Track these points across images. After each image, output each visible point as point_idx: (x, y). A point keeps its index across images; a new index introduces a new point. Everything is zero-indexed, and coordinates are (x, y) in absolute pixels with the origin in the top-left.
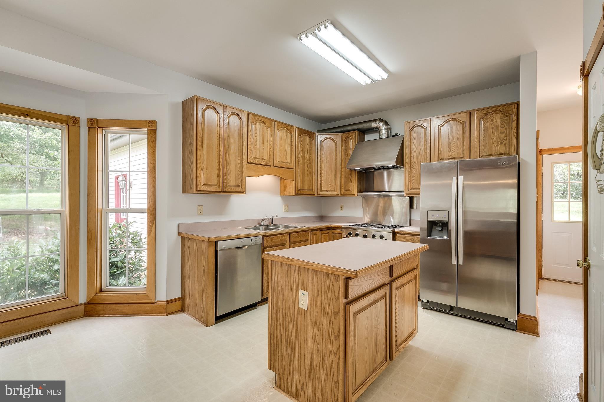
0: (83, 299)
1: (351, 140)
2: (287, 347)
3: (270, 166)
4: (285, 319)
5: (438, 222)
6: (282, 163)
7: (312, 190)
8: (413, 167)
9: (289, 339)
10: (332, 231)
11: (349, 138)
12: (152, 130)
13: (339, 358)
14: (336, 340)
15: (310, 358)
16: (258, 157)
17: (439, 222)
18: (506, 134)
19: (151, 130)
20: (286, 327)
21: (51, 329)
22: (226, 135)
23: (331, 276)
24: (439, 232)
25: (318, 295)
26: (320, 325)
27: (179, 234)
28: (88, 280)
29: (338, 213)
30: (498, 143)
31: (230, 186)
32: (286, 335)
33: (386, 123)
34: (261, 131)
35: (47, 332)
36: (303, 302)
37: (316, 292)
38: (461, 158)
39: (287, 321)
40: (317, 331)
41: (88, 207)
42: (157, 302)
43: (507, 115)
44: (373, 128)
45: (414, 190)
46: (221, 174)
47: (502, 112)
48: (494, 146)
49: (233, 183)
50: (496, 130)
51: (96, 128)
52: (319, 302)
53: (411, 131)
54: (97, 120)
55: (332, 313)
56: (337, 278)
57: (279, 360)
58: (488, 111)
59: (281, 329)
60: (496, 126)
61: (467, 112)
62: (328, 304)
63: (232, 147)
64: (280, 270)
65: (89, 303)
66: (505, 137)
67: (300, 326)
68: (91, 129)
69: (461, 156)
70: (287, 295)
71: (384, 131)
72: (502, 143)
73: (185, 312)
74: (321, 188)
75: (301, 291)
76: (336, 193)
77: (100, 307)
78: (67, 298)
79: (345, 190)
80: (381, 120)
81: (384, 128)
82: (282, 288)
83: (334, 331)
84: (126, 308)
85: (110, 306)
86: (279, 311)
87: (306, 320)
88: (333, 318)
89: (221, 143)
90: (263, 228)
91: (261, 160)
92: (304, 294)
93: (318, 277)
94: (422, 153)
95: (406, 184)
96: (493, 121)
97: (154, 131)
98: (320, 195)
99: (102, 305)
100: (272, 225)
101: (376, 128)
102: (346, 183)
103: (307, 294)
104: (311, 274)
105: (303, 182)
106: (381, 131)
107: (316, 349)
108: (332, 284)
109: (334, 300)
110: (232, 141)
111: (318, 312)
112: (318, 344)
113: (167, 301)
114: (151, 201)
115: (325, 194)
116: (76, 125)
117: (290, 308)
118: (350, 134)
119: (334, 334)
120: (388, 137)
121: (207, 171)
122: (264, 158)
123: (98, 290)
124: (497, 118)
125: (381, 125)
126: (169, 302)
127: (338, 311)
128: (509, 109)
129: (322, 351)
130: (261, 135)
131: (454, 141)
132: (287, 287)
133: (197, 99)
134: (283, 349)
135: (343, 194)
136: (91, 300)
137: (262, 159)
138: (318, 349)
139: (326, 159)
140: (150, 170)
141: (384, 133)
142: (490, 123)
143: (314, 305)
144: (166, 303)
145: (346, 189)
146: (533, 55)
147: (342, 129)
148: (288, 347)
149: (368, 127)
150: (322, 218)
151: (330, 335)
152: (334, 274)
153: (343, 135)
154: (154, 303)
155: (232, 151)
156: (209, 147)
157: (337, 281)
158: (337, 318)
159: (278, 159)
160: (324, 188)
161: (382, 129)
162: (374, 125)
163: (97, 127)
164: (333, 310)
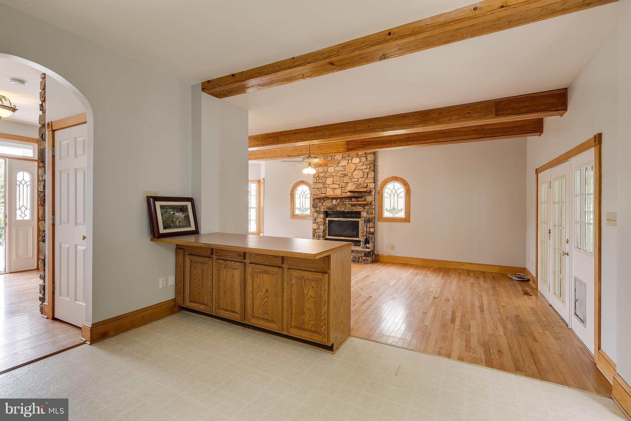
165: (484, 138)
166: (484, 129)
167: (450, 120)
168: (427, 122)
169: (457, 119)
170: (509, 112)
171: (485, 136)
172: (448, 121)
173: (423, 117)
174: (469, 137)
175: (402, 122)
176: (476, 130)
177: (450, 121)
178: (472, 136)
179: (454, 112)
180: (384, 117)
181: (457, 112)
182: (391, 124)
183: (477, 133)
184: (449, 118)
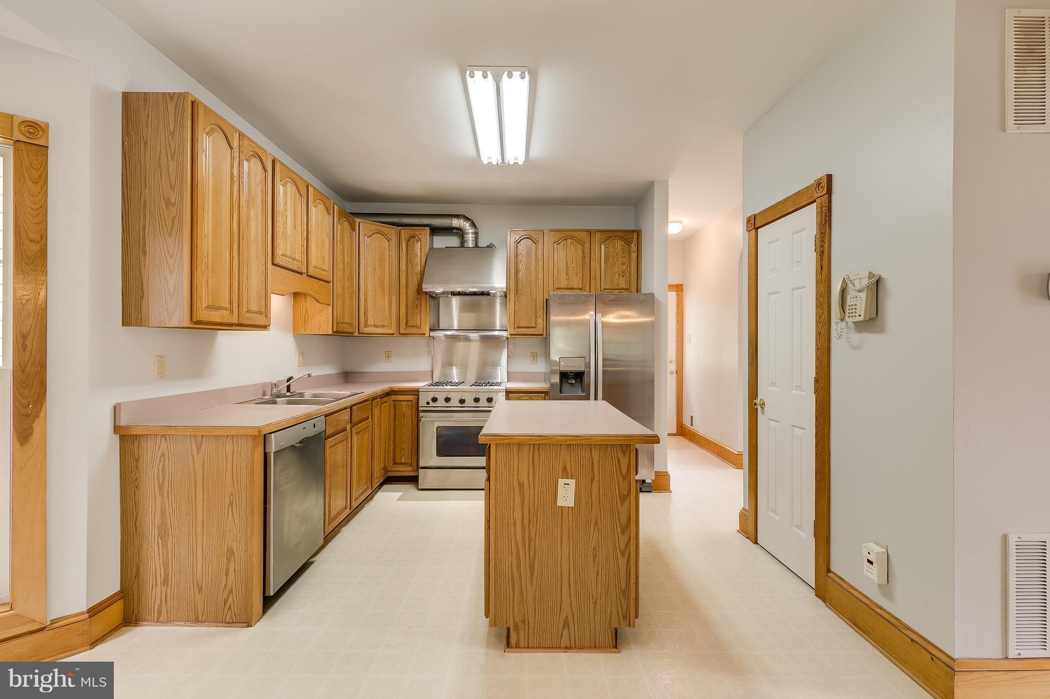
1: (418, 241)
2: (532, 574)
3: (301, 274)
4: (527, 532)
5: (570, 373)
6: (318, 270)
7: (352, 324)
8: (520, 295)
9: (537, 561)
10: (394, 397)
11: (414, 237)
12: (30, 147)
13: (629, 556)
14: (624, 533)
15: (579, 573)
16: (288, 254)
17: (572, 373)
18: (627, 265)
19: (26, 146)
20: (529, 545)
22: (244, 199)
23: (615, 449)
24: (570, 386)
25: (593, 480)
26: (596, 522)
27: (117, 429)
29: (382, 367)
30: (619, 275)
31: (248, 312)
32: (530, 558)
33: (473, 225)
34: (292, 202)
36: (566, 497)
37: (590, 475)
38: (581, 289)
39: (533, 534)
40: (592, 532)
42: (51, 624)
43: (628, 243)
44: (454, 228)
45: (521, 329)
46: (236, 283)
47: (623, 238)
48: (615, 279)
49: (254, 307)
50: (617, 260)
52: (595, 489)
53: (518, 243)
55: (618, 498)
56: (624, 450)
57: (516, 602)
58: (609, 234)
59: (519, 552)
60: (617, 254)
61: (587, 231)
62: (611, 488)
63: (253, 226)
64: (516, 457)
66: (626, 268)
67: (559, 533)
69: (581, 287)
70: (532, 494)
71: (470, 236)
72: (623, 276)
73: (143, 623)
74: (366, 321)
75: (561, 482)
76: (391, 331)
79: (407, 325)
80: (467, 219)
81: (470, 231)
82: (521, 485)
83: (620, 523)
86: (515, 523)
87: (571, 522)
88: (619, 504)
89: (235, 216)
90: (283, 400)
91: (291, 260)
92: (569, 484)
93: (593, 454)
94: (533, 277)
95: (511, 319)
96: (614, 247)
97: (42, 151)
98: (363, 333)
100: (288, 394)
101: (458, 229)
102: (409, 313)
103: (572, 482)
104: (579, 452)
105: (343, 308)
106: (465, 236)
107: (591, 558)
108: (616, 459)
109: (621, 480)
110: (252, 214)
111: (593, 504)
112: (594, 549)
113: (89, 611)
114: (29, 346)
115: (372, 332)
117: (539, 513)
118: (417, 231)
119: (621, 526)
120: (476, 246)
121: (212, 276)
122: (297, 258)
124: (619, 244)
125: (466, 226)
126: (93, 611)
127: (626, 493)
128: (630, 237)
129: (600, 557)
130: (292, 210)
131: (573, 266)
132: (531, 481)
133: (193, 103)
134: (523, 582)
135: (402, 331)
137: (294, 259)
138: (595, 557)
139: (375, 270)
141: (471, 239)
142: (611, 249)
143: (586, 496)
144: (87, 615)
145: (410, 324)
146: (666, 184)
147: (396, 220)
148: (535, 573)
149: (445, 225)
150: (347, 377)
151: (614, 530)
152: (620, 445)
153: (402, 231)
154: (42, 629)
155: (252, 235)
156: (217, 222)
157: (624, 454)
158: (626, 503)
159: (313, 262)
160: (371, 322)
161: (468, 233)
162: (455, 223)
164: (619, 494)
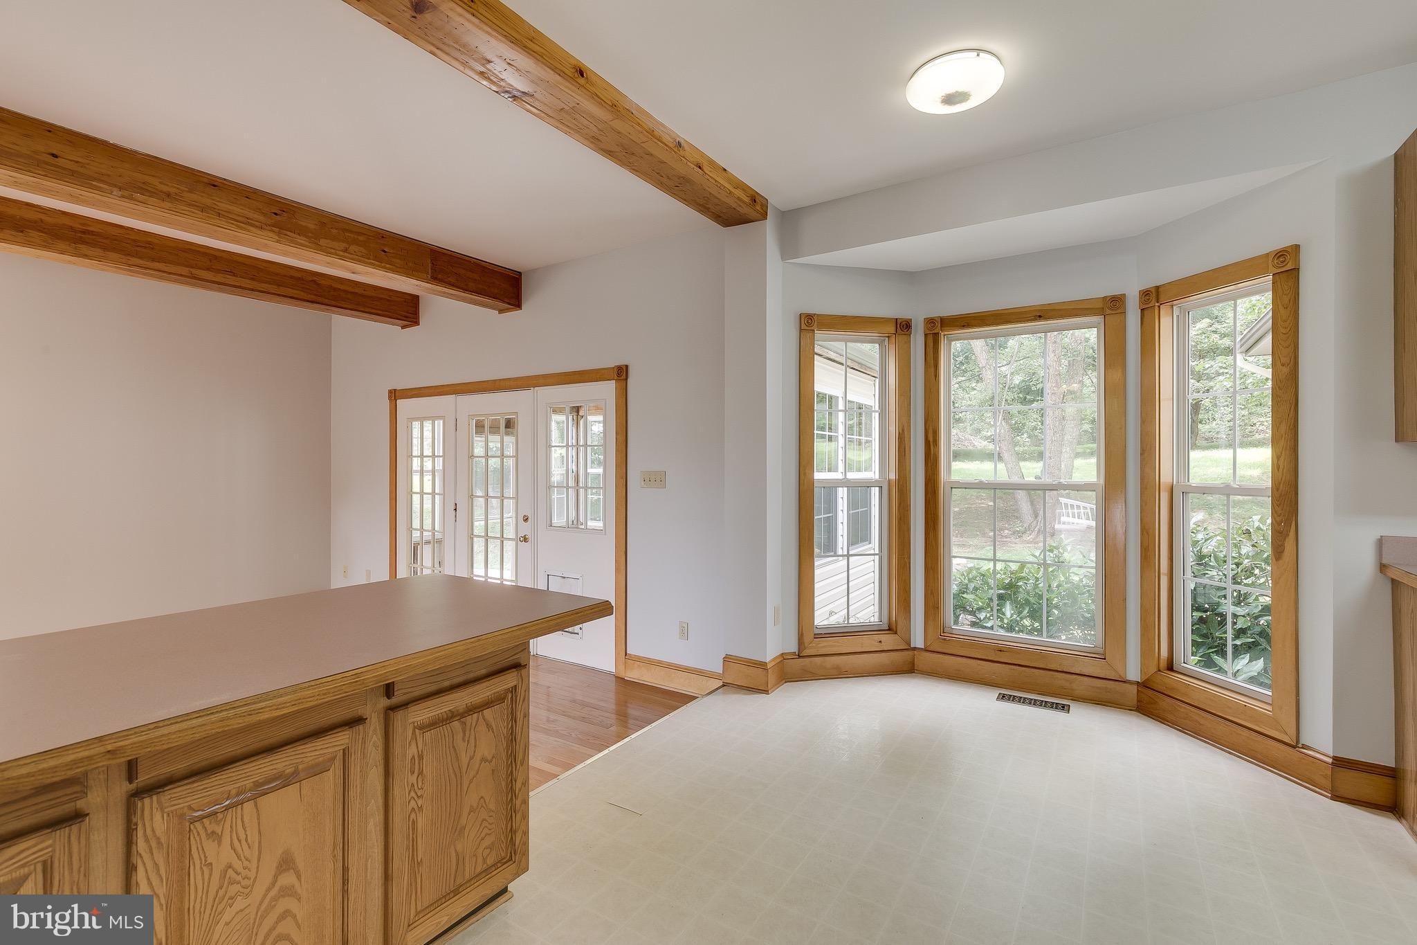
0: (1134, 673)
12: (1285, 274)
19: (1281, 275)
21: (1075, 707)
27: (1382, 568)
28: (1142, 635)
35: (1065, 708)
41: (1142, 479)
42: (1302, 748)
51: (1157, 308)
54: (1157, 288)
65: (1144, 685)
68: (1146, 312)
77: (1165, 703)
78: (1105, 659)
84: (1221, 728)
85: (1185, 708)
97: (1294, 274)
99: (1168, 700)
113: (1335, 758)
114: (1281, 467)
116: (1118, 311)
123: (1163, 664)
126: (1341, 763)
136: (1148, 679)
140: (1278, 381)
144: (1330, 760)
154: (1294, 747)
163: (1157, 304)
165: (319, 303)
166: (318, 284)
167: (346, 250)
168: (289, 233)
169: (362, 256)
170: (452, 280)
171: (320, 299)
172: (341, 253)
173: (276, 214)
174: (282, 290)
175: (208, 202)
176: (298, 279)
177: (345, 254)
178: (291, 292)
179: (356, 236)
180: (136, 152)
181: (361, 238)
182: (165, 188)
183: (303, 288)
184: (345, 245)
